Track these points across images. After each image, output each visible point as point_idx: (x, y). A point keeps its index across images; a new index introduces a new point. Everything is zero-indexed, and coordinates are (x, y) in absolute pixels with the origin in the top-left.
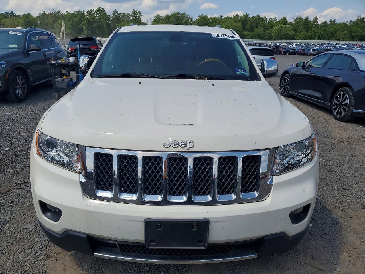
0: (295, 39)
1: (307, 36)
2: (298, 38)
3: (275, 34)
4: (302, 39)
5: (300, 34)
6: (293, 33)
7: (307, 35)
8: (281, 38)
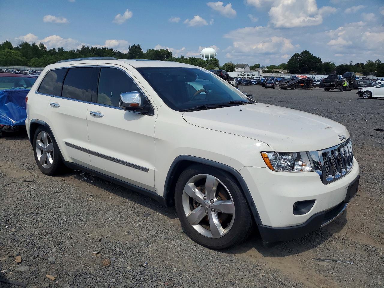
0: (28, 66)
1: (40, 63)
2: (31, 64)
3: (4, 60)
4: (36, 66)
5: (33, 60)
6: (24, 59)
7: (40, 61)
8: (11, 64)
